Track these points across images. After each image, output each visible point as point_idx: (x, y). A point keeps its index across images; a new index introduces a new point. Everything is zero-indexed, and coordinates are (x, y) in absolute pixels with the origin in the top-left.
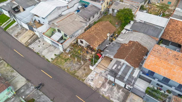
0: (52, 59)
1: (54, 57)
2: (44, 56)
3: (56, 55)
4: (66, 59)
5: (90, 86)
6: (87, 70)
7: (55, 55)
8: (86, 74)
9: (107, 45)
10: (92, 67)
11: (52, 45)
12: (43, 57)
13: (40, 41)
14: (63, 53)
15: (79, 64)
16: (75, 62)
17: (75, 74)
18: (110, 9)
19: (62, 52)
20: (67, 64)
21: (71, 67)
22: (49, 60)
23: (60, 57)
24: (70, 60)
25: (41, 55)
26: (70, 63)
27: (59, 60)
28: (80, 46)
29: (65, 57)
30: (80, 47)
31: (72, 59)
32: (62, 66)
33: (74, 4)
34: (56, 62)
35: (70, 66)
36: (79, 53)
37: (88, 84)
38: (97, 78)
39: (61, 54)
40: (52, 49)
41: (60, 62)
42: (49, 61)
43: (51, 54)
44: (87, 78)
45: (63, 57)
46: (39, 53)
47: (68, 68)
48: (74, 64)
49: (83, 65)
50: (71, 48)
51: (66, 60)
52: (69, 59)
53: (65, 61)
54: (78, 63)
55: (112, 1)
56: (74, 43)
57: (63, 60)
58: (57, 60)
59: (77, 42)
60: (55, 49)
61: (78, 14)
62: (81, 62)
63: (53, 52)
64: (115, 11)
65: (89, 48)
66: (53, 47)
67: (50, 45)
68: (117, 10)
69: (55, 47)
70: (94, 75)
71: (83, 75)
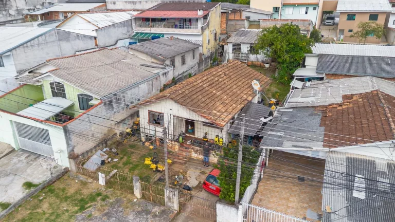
0: (4, 206)
1: (16, 195)
3: (35, 186)
4: (82, 200)
7: (28, 185)
9: (263, 120)
10: (233, 210)
11: (23, 150)
14: (71, 174)
15: (156, 210)
16: (133, 204)
18: (225, 47)
19: (66, 171)
23: (52, 191)
26: (106, 214)
27: (45, 206)
28: (147, 144)
29: (78, 192)
30: (151, 147)
31: (119, 193)
33: (116, 39)
36: (148, 166)
39: (59, 178)
40: (18, 165)
43: (6, 186)
45: (71, 191)
48: (131, 217)
49: (179, 213)
50: (109, 153)
51: (82, 205)
52: (99, 194)
53: (77, 208)
54: (150, 208)
55: (227, 34)
56: (121, 134)
57: (64, 206)
58: (36, 207)
59: (136, 130)
60: (31, 161)
61: (132, 49)
62: (166, 200)
63: (17, 177)
64: (245, 49)
65: (189, 142)
66: (26, 155)
67: (11, 150)
68: (249, 46)
69: (33, 157)
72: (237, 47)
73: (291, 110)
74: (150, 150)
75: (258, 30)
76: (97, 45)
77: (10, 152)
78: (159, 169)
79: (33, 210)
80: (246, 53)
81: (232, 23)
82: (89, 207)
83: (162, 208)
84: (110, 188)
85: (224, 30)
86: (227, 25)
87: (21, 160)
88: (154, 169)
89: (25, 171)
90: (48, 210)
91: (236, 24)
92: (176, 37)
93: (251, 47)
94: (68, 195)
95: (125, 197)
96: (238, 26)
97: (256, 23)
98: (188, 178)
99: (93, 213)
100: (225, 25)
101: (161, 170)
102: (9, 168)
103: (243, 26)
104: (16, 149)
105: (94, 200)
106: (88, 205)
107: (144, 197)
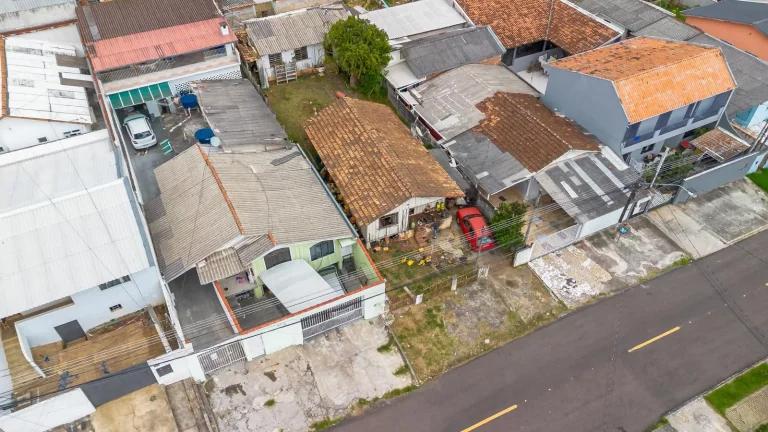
0: (400, 372)
1: (394, 360)
2: (362, 402)
3: (388, 345)
4: (429, 323)
5: (594, 297)
6: (519, 280)
7: (383, 349)
8: (536, 289)
10: (528, 250)
11: (311, 339)
12: (365, 407)
13: (231, 390)
15: (475, 287)
17: (521, 322)
20: (462, 327)
21: (479, 320)
22: (401, 386)
23: (403, 336)
24: (439, 310)
25: (342, 414)
26: (458, 315)
27: (421, 346)
28: (378, 248)
29: (416, 322)
30: (386, 249)
31: (437, 298)
32: (463, 351)
34: (429, 364)
35: (475, 320)
36: (415, 265)
37: (583, 300)
38: (565, 266)
40: (338, 350)
41: (434, 344)
42: (408, 389)
43: (370, 364)
44: (555, 292)
45: (412, 325)
46: (319, 419)
47: (482, 331)
48: (472, 304)
49: (489, 278)
51: (435, 324)
52: (429, 311)
53: (437, 329)
57: (430, 335)
58: (418, 352)
60: (340, 337)
63: (361, 355)
64: (287, 57)
65: (420, 223)
66: (324, 338)
68: (292, 51)
69: (333, 336)
70: (551, 268)
71: (538, 298)
72: (275, 59)
78: (427, 261)
79: (420, 355)
80: (291, 61)
81: (234, 14)
82: (442, 321)
83: (477, 283)
87: (330, 345)
89: (355, 346)
90: (427, 345)
93: (296, 52)
94: (415, 328)
95: (447, 296)
98: (450, 252)
99: (451, 322)
102: (336, 357)
103: (251, 15)
104: (302, 344)
105: (435, 316)
106: (439, 321)
107: (459, 286)
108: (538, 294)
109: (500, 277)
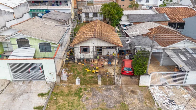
1: (41, 101)
3: (45, 94)
4: (76, 93)
6: (139, 92)
7: (42, 95)
9: (127, 43)
11: (16, 80)
14: (59, 84)
15: (112, 87)
16: (100, 88)
18: (81, 15)
19: (55, 83)
20: (91, 101)
21: (103, 101)
23: (56, 94)
24: (85, 90)
26: (93, 95)
27: (61, 101)
28: (80, 63)
29: (69, 91)
31: (89, 86)
35: (100, 100)
36: (91, 72)
38: (171, 94)
39: (54, 87)
40: (23, 88)
41: (68, 103)
43: (28, 99)
44: (159, 103)
45: (66, 91)
47: (100, 106)
48: (105, 93)
51: (78, 95)
52: (81, 89)
53: (77, 97)
54: (109, 87)
56: (65, 61)
57: (70, 98)
58: (56, 103)
60: (28, 84)
61: (44, 17)
62: (116, 81)
63: (29, 94)
64: (91, 15)
65: (102, 58)
66: (22, 82)
67: (8, 82)
68: (93, 13)
69: (27, 82)
70: (162, 92)
71: (145, 103)
72: (87, 14)
73: (134, 38)
74: (83, 65)
75: (93, 6)
76: (15, 18)
77: (9, 83)
78: (96, 72)
79: (57, 105)
80: (92, 17)
81: (80, 3)
82: (83, 95)
83: (114, 86)
84: (83, 85)
85: (76, 7)
86: (77, 4)
87: (22, 85)
88: (94, 73)
89: (31, 89)
90: (65, 102)
91: (82, 4)
92: (57, 10)
93: (94, 14)
94: (66, 93)
95: (94, 86)
96: (83, 5)
97: (91, 3)
98: (111, 73)
99: (87, 97)
100: (76, 4)
101: (98, 72)
102: (18, 91)
103: (85, 4)
104: (11, 81)
105: (81, 92)
106: (81, 94)
107: (103, 83)
108: (147, 101)
109: (129, 88)
